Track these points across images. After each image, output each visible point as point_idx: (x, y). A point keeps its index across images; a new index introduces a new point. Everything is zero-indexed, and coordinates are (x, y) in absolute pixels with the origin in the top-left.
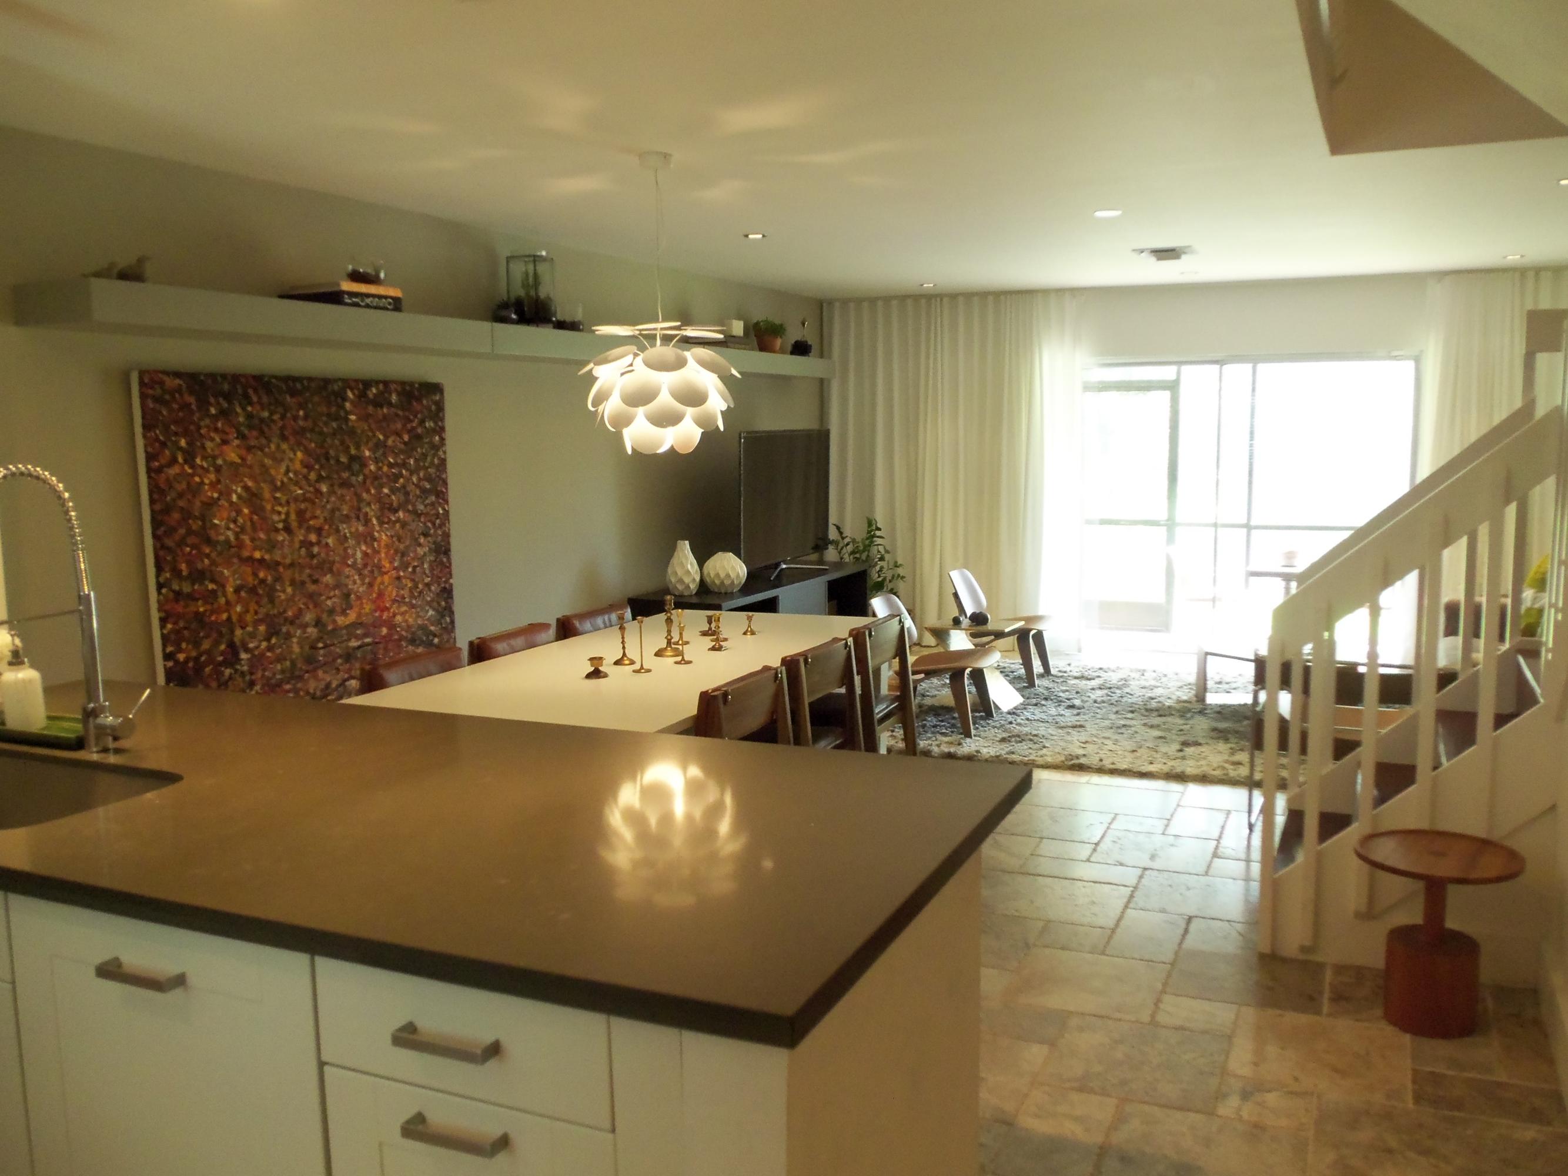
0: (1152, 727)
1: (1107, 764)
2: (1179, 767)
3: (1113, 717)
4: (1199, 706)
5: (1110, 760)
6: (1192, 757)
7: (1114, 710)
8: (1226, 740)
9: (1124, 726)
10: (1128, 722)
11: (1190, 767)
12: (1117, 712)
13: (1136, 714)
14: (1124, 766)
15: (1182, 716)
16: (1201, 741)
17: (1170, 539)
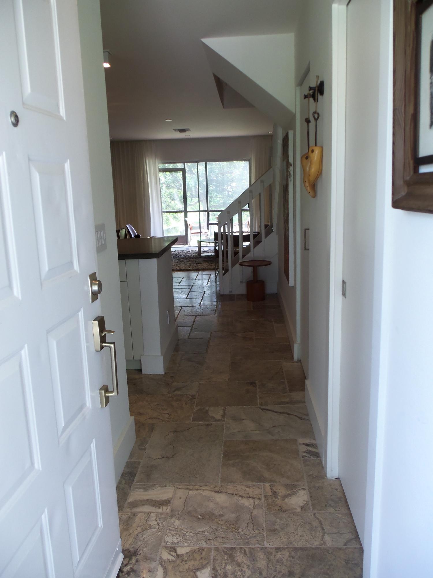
0: (188, 261)
1: (178, 268)
2: (197, 268)
3: (177, 260)
4: (199, 256)
5: (179, 268)
6: (200, 266)
7: (177, 259)
8: (208, 262)
9: (181, 262)
10: (182, 261)
11: (200, 268)
12: (178, 259)
13: (183, 259)
14: (183, 269)
15: (195, 259)
16: (201, 262)
17: (186, 216)
